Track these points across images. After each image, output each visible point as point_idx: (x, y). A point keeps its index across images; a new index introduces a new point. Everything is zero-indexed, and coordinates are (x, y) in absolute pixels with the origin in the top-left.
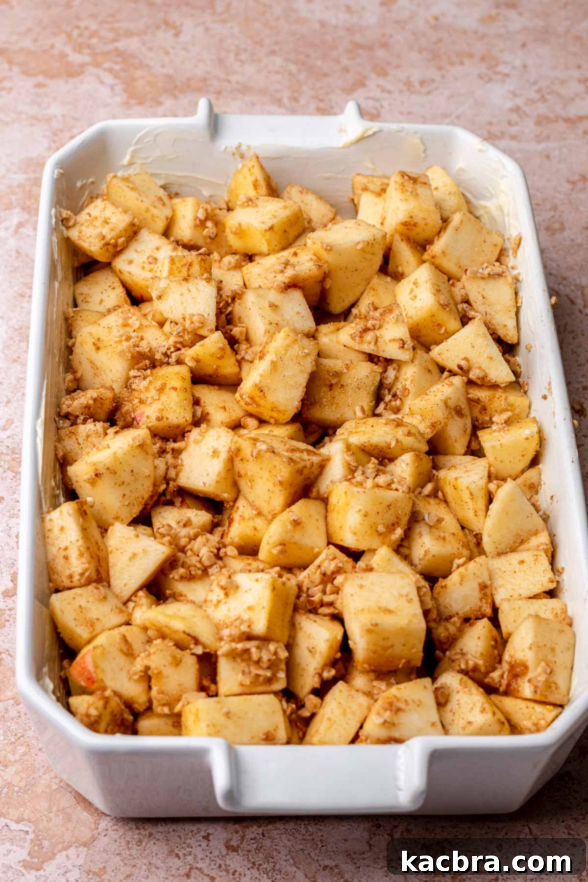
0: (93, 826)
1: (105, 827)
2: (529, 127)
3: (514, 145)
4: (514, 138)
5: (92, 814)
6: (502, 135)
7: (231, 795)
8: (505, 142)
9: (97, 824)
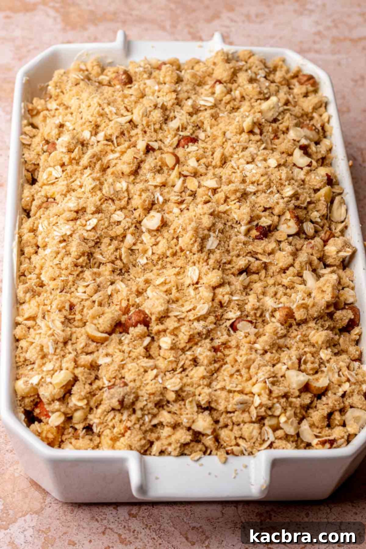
0: (42, 501)
1: (50, 502)
2: (327, 45)
3: (317, 56)
4: (317, 52)
5: (41, 493)
6: (309, 50)
7: (142, 489)
8: (312, 55)
9: (44, 499)
